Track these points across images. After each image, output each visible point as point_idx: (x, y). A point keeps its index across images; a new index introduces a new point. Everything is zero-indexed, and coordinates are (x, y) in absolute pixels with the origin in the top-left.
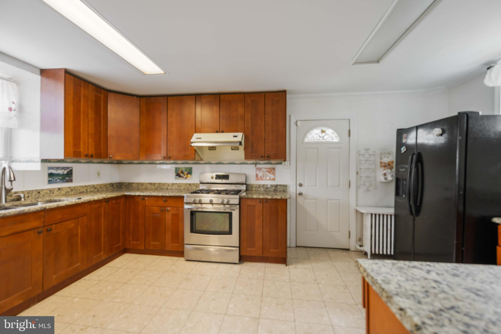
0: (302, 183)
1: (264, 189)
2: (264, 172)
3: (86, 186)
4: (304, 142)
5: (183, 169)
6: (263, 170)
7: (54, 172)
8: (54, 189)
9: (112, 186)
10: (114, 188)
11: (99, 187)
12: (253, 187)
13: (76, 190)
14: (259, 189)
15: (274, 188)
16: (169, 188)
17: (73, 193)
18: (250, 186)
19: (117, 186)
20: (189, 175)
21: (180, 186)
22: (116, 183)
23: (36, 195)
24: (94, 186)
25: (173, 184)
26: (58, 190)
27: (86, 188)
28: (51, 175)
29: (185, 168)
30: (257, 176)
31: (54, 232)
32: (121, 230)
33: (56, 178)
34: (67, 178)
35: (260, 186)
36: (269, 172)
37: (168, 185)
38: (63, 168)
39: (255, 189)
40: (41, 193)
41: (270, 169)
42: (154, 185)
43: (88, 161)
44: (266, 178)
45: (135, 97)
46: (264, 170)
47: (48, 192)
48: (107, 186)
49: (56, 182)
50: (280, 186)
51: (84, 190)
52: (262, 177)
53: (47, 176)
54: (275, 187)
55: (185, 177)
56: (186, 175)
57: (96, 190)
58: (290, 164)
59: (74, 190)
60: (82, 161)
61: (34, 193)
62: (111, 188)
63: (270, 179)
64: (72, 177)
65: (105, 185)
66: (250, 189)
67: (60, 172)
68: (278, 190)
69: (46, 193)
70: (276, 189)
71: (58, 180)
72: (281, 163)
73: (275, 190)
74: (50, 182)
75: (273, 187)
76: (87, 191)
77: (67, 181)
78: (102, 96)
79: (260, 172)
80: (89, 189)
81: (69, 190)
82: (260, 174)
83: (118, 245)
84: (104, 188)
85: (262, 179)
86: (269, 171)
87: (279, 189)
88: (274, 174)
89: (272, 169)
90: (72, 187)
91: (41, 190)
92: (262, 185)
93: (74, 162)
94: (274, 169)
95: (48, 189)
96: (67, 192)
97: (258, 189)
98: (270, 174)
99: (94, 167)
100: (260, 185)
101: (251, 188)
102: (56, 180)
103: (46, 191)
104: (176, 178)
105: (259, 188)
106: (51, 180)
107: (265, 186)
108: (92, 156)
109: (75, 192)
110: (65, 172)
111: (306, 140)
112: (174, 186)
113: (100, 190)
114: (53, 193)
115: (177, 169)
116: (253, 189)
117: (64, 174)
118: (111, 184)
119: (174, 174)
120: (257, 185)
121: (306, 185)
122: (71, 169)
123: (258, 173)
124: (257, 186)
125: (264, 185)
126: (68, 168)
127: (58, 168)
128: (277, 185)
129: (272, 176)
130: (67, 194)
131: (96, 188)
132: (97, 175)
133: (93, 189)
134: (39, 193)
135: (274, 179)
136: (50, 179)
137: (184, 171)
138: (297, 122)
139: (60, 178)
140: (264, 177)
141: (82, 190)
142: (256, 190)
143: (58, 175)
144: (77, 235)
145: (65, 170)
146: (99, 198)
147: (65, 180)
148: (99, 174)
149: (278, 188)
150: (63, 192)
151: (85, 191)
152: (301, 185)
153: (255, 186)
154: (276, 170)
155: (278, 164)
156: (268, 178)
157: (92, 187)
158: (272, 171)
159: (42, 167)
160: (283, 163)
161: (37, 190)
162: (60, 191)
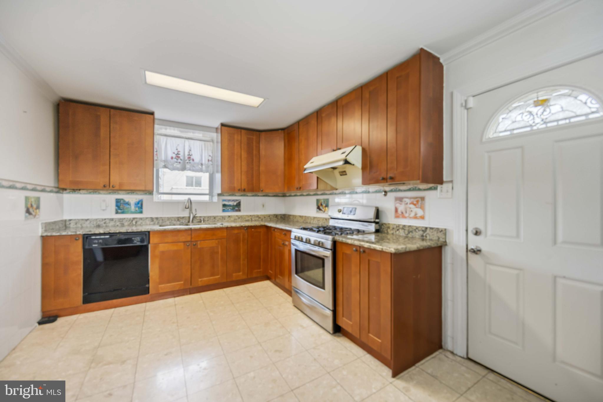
0: (481, 227)
1: (404, 232)
2: (407, 204)
3: (250, 216)
4: (484, 140)
5: (322, 201)
6: (405, 201)
7: (227, 203)
8: (225, 216)
9: (276, 217)
10: (278, 218)
11: (263, 217)
12: (389, 228)
13: (242, 218)
14: (398, 232)
15: (421, 233)
16: (311, 222)
17: (240, 220)
18: (385, 225)
19: (281, 217)
20: (327, 208)
21: (319, 220)
22: (280, 215)
23: (212, 220)
24: (258, 216)
25: (314, 218)
26: (228, 217)
27: (251, 217)
28: (224, 205)
29: (324, 199)
30: (396, 210)
31: (199, 247)
32: (262, 257)
33: (228, 208)
34: (237, 208)
35: (398, 228)
36: (415, 205)
37: (311, 218)
38: (233, 200)
39: (392, 232)
40: (216, 218)
41: (417, 200)
42: (302, 218)
43: (253, 194)
44: (410, 214)
45: (280, 131)
46: (408, 201)
47: (221, 218)
48: (271, 217)
49: (228, 211)
50: (431, 230)
51: (249, 218)
52: (404, 212)
53: (221, 206)
54: (423, 231)
55: (323, 210)
56: (324, 208)
57: (260, 219)
58: (453, 188)
59: (240, 218)
60: (237, 194)
61: (212, 218)
62: (275, 218)
63: (415, 217)
64: (240, 207)
65: (269, 216)
66: (386, 232)
67: (231, 203)
68: (428, 238)
69: (220, 219)
70: (424, 235)
71: (230, 210)
72: (436, 189)
73: (422, 236)
74: (224, 211)
75: (419, 230)
76: (252, 219)
77: (237, 211)
78: (254, 138)
79: (401, 204)
80: (254, 218)
81: (237, 218)
82: (401, 208)
83: (259, 270)
84: (267, 218)
85: (404, 217)
86: (415, 202)
87: (430, 235)
88: (422, 208)
89: (420, 199)
90: (239, 216)
91: (216, 216)
92: (401, 227)
93: (242, 196)
94: (423, 199)
95: (221, 216)
96: (235, 219)
97: (396, 232)
98: (417, 207)
99: (259, 200)
100: (399, 226)
101: (387, 230)
102: (228, 209)
103: (219, 217)
104: (317, 211)
105: (398, 230)
106: (224, 210)
107: (407, 228)
108: (244, 190)
109: (241, 220)
110: (235, 204)
111: (491, 134)
112: (316, 220)
113: (264, 219)
114: (225, 219)
115: (318, 201)
116: (389, 230)
117: (234, 205)
118: (275, 215)
119: (315, 207)
120: (395, 224)
121: (489, 233)
122: (239, 201)
123: (398, 205)
124: (395, 227)
125: (404, 226)
126: (237, 200)
127: (229, 200)
128: (426, 228)
129: (420, 212)
130: (235, 221)
131: (260, 218)
132: (262, 206)
133: (257, 218)
134: (215, 218)
135: (422, 218)
136: (224, 208)
137: (323, 204)
138: (466, 101)
139: (231, 208)
140: (406, 212)
141: (247, 219)
142: (393, 234)
143: (230, 206)
144: (218, 253)
145: (235, 202)
146: (236, 225)
147: (235, 210)
148: (263, 206)
149: (428, 234)
150: (232, 219)
151: (250, 220)
152: (477, 233)
153: (391, 227)
154: (427, 200)
155: (430, 189)
156: (412, 215)
157: (256, 217)
158: (420, 203)
159: (218, 199)
160: (439, 187)
161: (213, 216)
162: (229, 218)
